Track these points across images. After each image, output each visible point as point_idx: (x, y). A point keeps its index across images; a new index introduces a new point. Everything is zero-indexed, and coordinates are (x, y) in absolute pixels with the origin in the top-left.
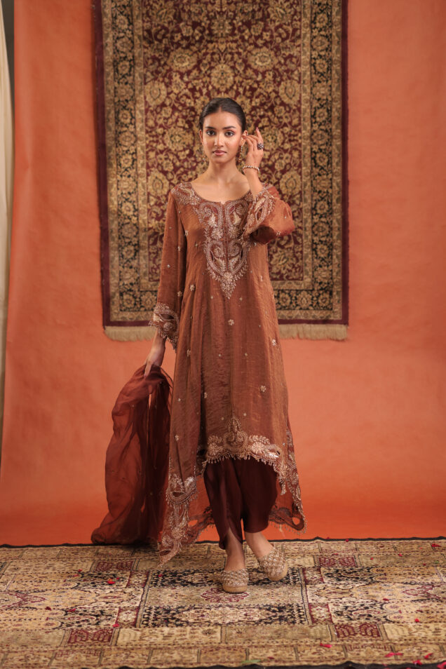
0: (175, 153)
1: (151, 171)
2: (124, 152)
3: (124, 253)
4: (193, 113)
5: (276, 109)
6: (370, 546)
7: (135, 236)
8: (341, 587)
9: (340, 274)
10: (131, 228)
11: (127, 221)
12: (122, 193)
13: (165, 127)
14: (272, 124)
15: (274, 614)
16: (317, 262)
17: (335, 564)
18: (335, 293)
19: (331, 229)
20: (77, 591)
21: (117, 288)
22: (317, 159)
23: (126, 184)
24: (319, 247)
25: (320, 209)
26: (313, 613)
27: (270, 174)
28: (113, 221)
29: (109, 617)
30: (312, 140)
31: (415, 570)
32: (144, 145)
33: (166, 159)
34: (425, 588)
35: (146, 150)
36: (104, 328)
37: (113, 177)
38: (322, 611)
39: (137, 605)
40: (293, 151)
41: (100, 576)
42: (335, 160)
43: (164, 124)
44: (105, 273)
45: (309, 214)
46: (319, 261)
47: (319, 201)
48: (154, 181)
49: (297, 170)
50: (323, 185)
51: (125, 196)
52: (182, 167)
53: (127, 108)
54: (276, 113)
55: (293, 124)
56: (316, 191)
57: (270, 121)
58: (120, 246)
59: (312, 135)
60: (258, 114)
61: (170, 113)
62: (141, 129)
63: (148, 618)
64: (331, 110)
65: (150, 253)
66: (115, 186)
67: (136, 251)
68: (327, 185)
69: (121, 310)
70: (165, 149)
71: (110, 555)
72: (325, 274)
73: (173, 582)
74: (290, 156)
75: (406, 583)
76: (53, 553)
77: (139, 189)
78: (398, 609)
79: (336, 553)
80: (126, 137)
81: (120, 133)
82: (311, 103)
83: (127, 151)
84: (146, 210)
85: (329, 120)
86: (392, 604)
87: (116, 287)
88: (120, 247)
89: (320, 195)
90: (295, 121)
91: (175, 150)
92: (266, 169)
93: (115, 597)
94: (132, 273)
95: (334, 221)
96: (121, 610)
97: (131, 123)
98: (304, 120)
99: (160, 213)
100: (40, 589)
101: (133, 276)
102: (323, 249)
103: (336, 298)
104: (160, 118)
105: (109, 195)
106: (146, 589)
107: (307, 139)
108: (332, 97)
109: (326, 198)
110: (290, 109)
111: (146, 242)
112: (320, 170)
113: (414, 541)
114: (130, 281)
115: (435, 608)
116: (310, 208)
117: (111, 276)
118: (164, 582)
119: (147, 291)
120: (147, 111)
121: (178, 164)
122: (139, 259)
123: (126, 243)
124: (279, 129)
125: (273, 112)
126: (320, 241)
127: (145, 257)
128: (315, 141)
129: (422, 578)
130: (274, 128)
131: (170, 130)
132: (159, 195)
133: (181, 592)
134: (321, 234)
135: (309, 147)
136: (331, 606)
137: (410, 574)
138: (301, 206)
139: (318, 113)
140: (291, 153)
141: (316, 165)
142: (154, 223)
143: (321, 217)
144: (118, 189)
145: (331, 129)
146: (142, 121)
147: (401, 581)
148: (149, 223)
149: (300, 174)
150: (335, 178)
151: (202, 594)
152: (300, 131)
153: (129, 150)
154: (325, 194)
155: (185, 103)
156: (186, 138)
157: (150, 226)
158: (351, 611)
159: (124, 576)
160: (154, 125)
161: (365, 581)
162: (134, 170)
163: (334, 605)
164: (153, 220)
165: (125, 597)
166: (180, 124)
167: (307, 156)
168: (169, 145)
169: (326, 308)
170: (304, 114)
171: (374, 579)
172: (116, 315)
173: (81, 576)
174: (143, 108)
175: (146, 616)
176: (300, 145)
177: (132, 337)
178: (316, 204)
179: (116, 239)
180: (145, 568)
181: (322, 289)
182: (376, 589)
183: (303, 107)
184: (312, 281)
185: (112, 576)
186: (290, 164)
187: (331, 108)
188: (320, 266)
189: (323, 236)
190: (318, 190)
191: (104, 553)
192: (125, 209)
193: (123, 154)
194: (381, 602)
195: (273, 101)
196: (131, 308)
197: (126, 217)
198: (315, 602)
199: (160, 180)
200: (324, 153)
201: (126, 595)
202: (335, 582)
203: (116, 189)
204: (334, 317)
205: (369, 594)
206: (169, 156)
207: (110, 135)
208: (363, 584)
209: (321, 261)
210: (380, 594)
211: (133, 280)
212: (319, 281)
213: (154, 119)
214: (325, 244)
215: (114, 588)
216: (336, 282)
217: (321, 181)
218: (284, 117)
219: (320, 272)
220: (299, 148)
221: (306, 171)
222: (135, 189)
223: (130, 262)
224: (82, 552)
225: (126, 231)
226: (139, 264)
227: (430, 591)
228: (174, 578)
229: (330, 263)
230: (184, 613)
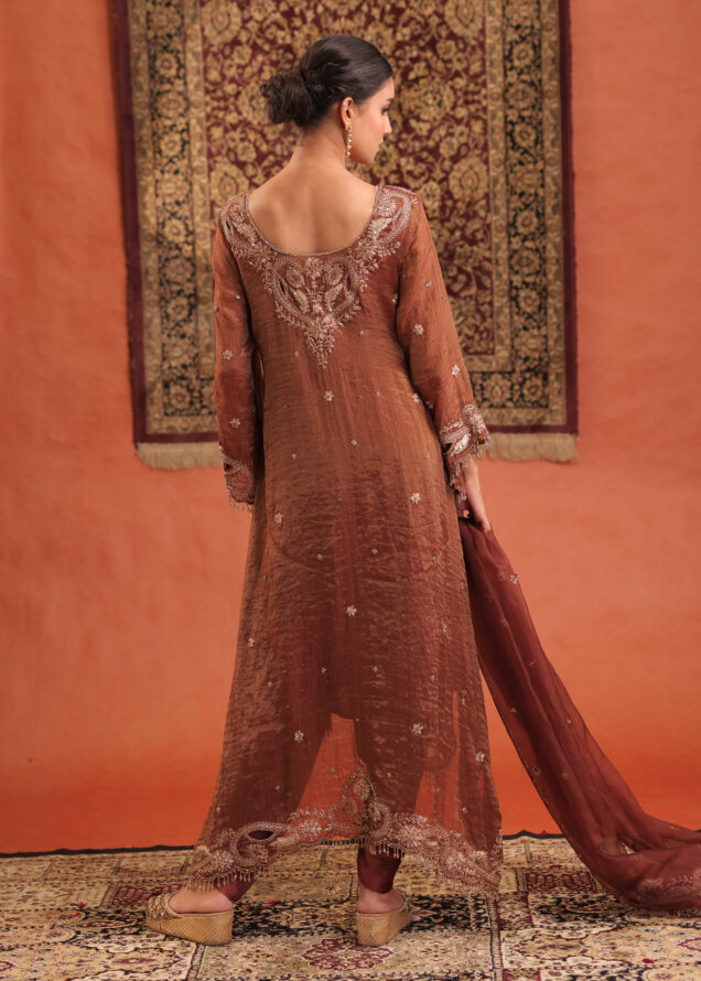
0: (259, 128)
1: (215, 162)
2: (167, 129)
3: (170, 311)
5: (441, 45)
7: (189, 280)
8: (565, 934)
9: (562, 342)
10: (183, 265)
11: (175, 252)
12: (164, 204)
13: (240, 82)
14: (434, 74)
16: (519, 321)
17: (554, 886)
18: (552, 377)
19: (544, 260)
20: (75, 949)
21: (158, 374)
22: (516, 134)
23: (171, 186)
24: (522, 294)
25: (523, 225)
27: (432, 164)
28: (148, 254)
30: (506, 101)
32: (203, 115)
33: (242, 140)
35: (206, 124)
36: (136, 447)
37: (147, 175)
39: (184, 976)
40: (473, 122)
41: (120, 915)
42: (549, 136)
43: (237, 77)
44: (136, 348)
45: (504, 234)
46: (522, 320)
47: (521, 210)
48: (222, 179)
49: (480, 155)
50: (527, 182)
51: (169, 208)
52: (272, 153)
53: (170, 49)
54: (440, 52)
55: (471, 73)
56: (515, 193)
57: (429, 67)
58: (162, 298)
59: (506, 91)
60: (409, 55)
61: (248, 57)
62: (197, 87)
64: (540, 46)
66: (151, 190)
67: (192, 307)
69: (166, 414)
70: (240, 122)
71: (141, 873)
72: (533, 343)
73: (254, 926)
74: (466, 131)
75: (687, 926)
76: (36, 868)
77: (194, 195)
79: (557, 863)
80: (170, 101)
81: (159, 94)
82: (504, 34)
83: (172, 127)
84: (209, 233)
85: (537, 64)
86: (661, 971)
87: (156, 372)
88: (163, 301)
89: (523, 199)
90: (475, 68)
91: (259, 124)
92: (425, 155)
93: (142, 960)
94: (185, 347)
95: (549, 246)
97: (178, 77)
98: (492, 64)
100: (6, 944)
101: (186, 352)
102: (530, 297)
103: (556, 385)
104: (231, 66)
105: (140, 206)
107: (497, 100)
108: (541, 23)
109: (534, 206)
110: (466, 45)
112: (522, 154)
114: (182, 361)
116: (504, 223)
117: (147, 352)
120: (206, 53)
121: (264, 148)
122: (197, 321)
123: (172, 292)
124: (446, 82)
125: (435, 52)
126: (524, 283)
127: (207, 317)
128: (512, 102)
130: (437, 79)
131: (248, 88)
133: (267, 949)
134: (526, 270)
135: (500, 114)
136: (544, 975)
138: (488, 221)
139: (516, 51)
140: (468, 125)
141: (515, 147)
143: (525, 239)
144: (157, 196)
145: (540, 81)
146: (198, 72)
147: (678, 921)
149: (486, 162)
150: (548, 168)
151: (304, 952)
152: (484, 84)
153: (174, 125)
154: (532, 199)
155: (275, 38)
160: (219, 79)
161: (609, 921)
162: (186, 161)
163: (551, 973)
165: (161, 959)
166: (266, 75)
167: (497, 130)
168: (248, 114)
169: (537, 405)
170: (491, 54)
171: (626, 917)
172: (157, 422)
173: (83, 915)
174: (199, 49)
176: (485, 110)
177: (187, 462)
178: (515, 217)
179: (156, 286)
181: (528, 370)
182: (630, 938)
183: (489, 41)
184: (511, 355)
185: (140, 917)
186: (466, 144)
187: (540, 41)
188: (525, 329)
189: (529, 275)
190: (518, 191)
191: (131, 868)
192: (171, 231)
193: (165, 133)
194: (638, 967)
195: (434, 31)
196: (184, 409)
197: (173, 246)
198: (516, 967)
199: (233, 178)
200: (529, 124)
201: (164, 955)
202: (554, 925)
203: (154, 196)
204: (552, 420)
205: (617, 950)
206: (247, 135)
207: (141, 100)
208: (607, 928)
209: (527, 319)
210: (636, 949)
211: (186, 359)
212: (523, 356)
213: (219, 67)
214: (534, 289)
215: (142, 941)
216: (554, 356)
217: (523, 174)
218: (454, 60)
219: (524, 339)
220: (484, 117)
221: (496, 157)
222: (187, 196)
223: (181, 326)
224: (89, 865)
225: (172, 272)
226: (196, 330)
228: (257, 919)
229: (544, 323)
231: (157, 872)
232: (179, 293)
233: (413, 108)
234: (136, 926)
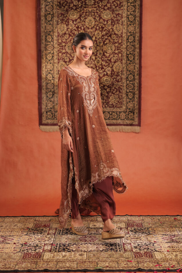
0: (70, 54)
1: (60, 61)
2: (49, 53)
3: (48, 95)
6: (148, 219)
7: (53, 88)
8: (136, 236)
9: (138, 105)
10: (51, 85)
11: (49, 82)
12: (47, 70)
14: (111, 42)
15: (108, 247)
16: (128, 100)
17: (134, 226)
18: (135, 113)
19: (134, 86)
20: (27, 236)
22: (129, 57)
23: (49, 66)
24: (129, 94)
25: (130, 78)
26: (125, 247)
27: (109, 63)
28: (43, 82)
29: (40, 248)
30: (127, 49)
31: (167, 229)
32: (57, 50)
33: (66, 56)
34: (171, 237)
35: (58, 52)
36: (39, 126)
37: (44, 64)
38: (128, 246)
39: (52, 242)
40: (119, 54)
41: (37, 230)
42: (136, 58)
43: (65, 42)
44: (40, 104)
45: (125, 80)
46: (129, 100)
47: (129, 75)
48: (61, 65)
49: (121, 62)
50: (131, 68)
51: (49, 71)
53: (50, 34)
54: (112, 37)
55: (119, 42)
56: (128, 71)
57: (109, 41)
58: (46, 92)
59: (127, 47)
60: (105, 38)
61: (68, 37)
62: (56, 44)
63: (56, 248)
64: (135, 37)
66: (45, 67)
67: (53, 95)
68: (133, 68)
69: (46, 119)
70: (66, 52)
71: (41, 221)
72: (131, 105)
73: (67, 233)
74: (118, 56)
75: (164, 235)
76: (17, 219)
77: (55, 69)
78: (160, 246)
79: (134, 221)
80: (50, 47)
81: (47, 45)
82: (127, 34)
83: (50, 53)
84: (57, 77)
85: (134, 41)
86: (158, 244)
87: (44, 109)
88: (47, 93)
89: (130, 72)
92: (108, 61)
93: (42, 239)
94: (51, 104)
95: (136, 83)
96: (45, 245)
97: (52, 41)
100: (11, 235)
101: (51, 105)
102: (131, 95)
103: (136, 115)
104: (64, 39)
105: (42, 71)
106: (55, 236)
107: (125, 49)
108: (135, 31)
109: (132, 74)
110: (118, 36)
112: (130, 62)
113: (167, 217)
114: (50, 107)
115: (175, 246)
116: (125, 77)
117: (42, 104)
118: (63, 233)
120: (58, 36)
121: (71, 58)
122: (54, 98)
123: (49, 91)
124: (113, 44)
125: (111, 37)
126: (129, 91)
127: (56, 97)
129: (170, 233)
130: (111, 44)
131: (68, 44)
133: (70, 237)
134: (130, 88)
135: (125, 52)
136: (132, 244)
137: (165, 231)
138: (122, 77)
139: (129, 38)
140: (118, 55)
141: (129, 60)
143: (130, 81)
144: (46, 68)
145: (135, 45)
146: (56, 40)
147: (161, 234)
150: (136, 65)
151: (79, 238)
152: (122, 45)
153: (51, 52)
154: (132, 72)
155: (74, 33)
158: (141, 247)
159: (46, 230)
160: (61, 42)
161: (146, 233)
162: (53, 61)
163: (134, 244)
165: (47, 239)
167: (124, 56)
168: (67, 50)
169: (131, 119)
170: (124, 38)
171: (150, 233)
172: (44, 121)
173: (28, 229)
174: (57, 35)
176: (122, 51)
177: (51, 130)
178: (128, 76)
179: (45, 89)
180: (55, 227)
181: (130, 111)
182: (151, 237)
183: (123, 35)
184: (126, 108)
185: (41, 230)
186: (117, 59)
187: (135, 36)
188: (130, 102)
189: (131, 90)
190: (129, 70)
191: (38, 220)
192: (49, 77)
194: (153, 243)
195: (111, 32)
196: (51, 118)
197: (49, 80)
198: (126, 242)
199: (63, 65)
200: (132, 55)
201: (47, 238)
202: (134, 234)
204: (135, 123)
205: (148, 239)
207: (43, 46)
208: (146, 235)
209: (130, 100)
210: (152, 239)
211: (51, 107)
212: (129, 108)
213: (61, 39)
214: (132, 93)
215: (42, 235)
216: (136, 108)
217: (130, 66)
218: (115, 39)
219: (129, 104)
220: (122, 53)
221: (124, 62)
222: (53, 69)
223: (50, 99)
224: (29, 219)
225: (49, 86)
226: (54, 100)
227: (173, 238)
228: (67, 231)
229: (134, 101)
230: (71, 246)
231: (44, 221)
233: (105, 50)
234: (40, 232)
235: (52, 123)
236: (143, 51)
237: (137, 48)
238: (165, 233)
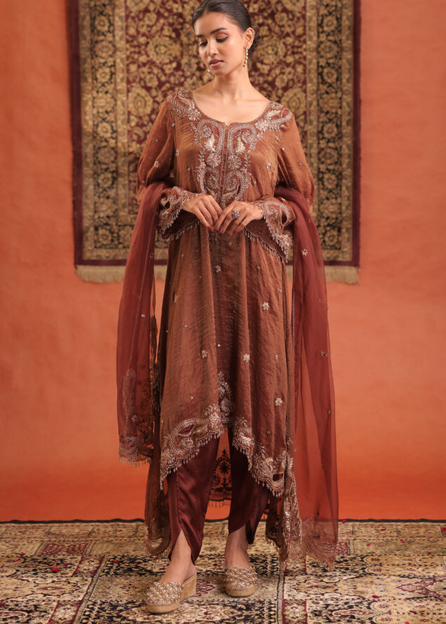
0: (160, 66)
1: (132, 86)
2: (101, 65)
3: (100, 181)
4: (181, 20)
5: (278, 16)
6: (369, 529)
7: (113, 162)
8: (326, 579)
9: (351, 208)
10: (109, 152)
11: (104, 144)
12: (98, 112)
13: (149, 36)
14: (273, 34)
15: (239, 613)
16: (324, 194)
18: (344, 230)
19: (340, 155)
20: (13, 580)
21: (92, 221)
22: (324, 74)
23: (103, 101)
24: (326, 176)
25: (328, 132)
26: (287, 613)
27: (270, 92)
28: (87, 144)
29: (43, 614)
30: (318, 52)
31: (417, 560)
32: (124, 56)
33: (149, 73)
34: (425, 583)
35: (126, 62)
36: (76, 268)
37: (88, 94)
38: (297, 610)
39: (80, 599)
40: (297, 66)
41: (46, 561)
42: (346, 76)
43: (147, 33)
44: (77, 205)
45: (315, 138)
46: (326, 193)
47: (326, 123)
48: (136, 98)
49: (301, 87)
50: (331, 105)
51: (101, 115)
52: (168, 82)
53: (104, 13)
54: (277, 20)
55: (297, 34)
56: (323, 112)
57: (270, 30)
58: (95, 173)
59: (319, 46)
60: (257, 22)
61: (154, 20)
62: (121, 38)
63: (89, 616)
64: (341, 18)
65: (130, 182)
66: (90, 103)
67: (114, 179)
68: (336, 104)
69: (96, 247)
70: (148, 61)
71: (63, 536)
72: (332, 208)
73: (130, 570)
74: (293, 71)
75: (404, 576)
77: (118, 108)
78: (388, 610)
80: (103, 47)
81: (97, 42)
82: (318, 10)
83: (104, 64)
84: (126, 132)
85: (339, 29)
86: (382, 603)
87: (89, 220)
88: (96, 174)
89: (328, 116)
90: (299, 31)
91: (160, 63)
92: (266, 86)
93: (56, 588)
94: (109, 205)
95: (344, 146)
96: (59, 605)
97: (109, 31)
98: (310, 29)
99: (142, 135)
101: (110, 208)
102: (331, 179)
103: (346, 235)
104: (143, 26)
105: (83, 114)
106: (95, 579)
107: (313, 52)
108: (342, 3)
109: (335, 120)
110: (294, 16)
111: (126, 168)
112: (328, 87)
113: (421, 523)
114: (107, 213)
115: (431, 608)
116: (315, 131)
117: (84, 207)
118: (118, 569)
119: (125, 225)
120: (127, 17)
121: (163, 78)
122: (117, 188)
123: (102, 169)
124: (281, 39)
125: (274, 20)
126: (327, 169)
127: (124, 186)
128: (322, 53)
129: (423, 570)
130: (275, 38)
131: (154, 40)
132: (142, 115)
133: (136, 584)
134: (329, 161)
135: (315, 61)
136: (309, 603)
137: (410, 564)
138: (305, 129)
139: (325, 21)
140: (294, 67)
141: (324, 82)
142: (134, 147)
143: (329, 141)
144: (94, 107)
145: (340, 40)
146: (122, 29)
147: (398, 573)
148: (129, 146)
149: (305, 91)
150: (345, 97)
152: (305, 42)
153: (106, 62)
154: (333, 116)
155: (172, 8)
156: (173, 49)
157: (131, 150)
158: (332, 611)
159: (73, 561)
160: (135, 34)
161: (355, 572)
162: (113, 86)
163: (313, 602)
164: (134, 143)
165: (68, 588)
166: (166, 32)
167: (312, 71)
168: (153, 56)
169: (333, 247)
170: (309, 22)
171: (366, 570)
172: (90, 252)
173: (23, 560)
174: (123, 14)
175: (87, 613)
176: (305, 58)
177: (108, 279)
178: (322, 127)
179: (91, 165)
180: (100, 552)
181: (329, 225)
182: (366, 583)
183: (308, 14)
184: (318, 215)
185: (59, 562)
186: (292, 80)
187: (341, 15)
188: (327, 199)
189: (331, 164)
190: (325, 111)
191: (57, 533)
192: (102, 130)
193: (100, 67)
194: (369, 600)
195: (273, 7)
196: (107, 245)
197: (103, 140)
198: (291, 598)
199: (143, 97)
200: (333, 68)
201: (70, 585)
202: (320, 573)
203: (92, 108)
204: (343, 258)
205: (357, 590)
206: (152, 70)
207: (85, 45)
208: (352, 576)
209: (329, 192)
210: (369, 590)
211: (110, 213)
212: (326, 216)
213: (135, 26)
214: (333, 174)
215: (57, 577)
216: (346, 216)
217: (328, 100)
218: (286, 25)
219: (326, 206)
220: (304, 62)
221: (311, 89)
222: (113, 108)
223: (107, 191)
224: (31, 530)
225: (102, 155)
226: (117, 194)
227: (430, 586)
228: (132, 565)
229: (339, 195)
230: (133, 609)
231: (73, 535)
232: (106, 170)
233: (259, 56)
235: (111, 258)
236: (364, 57)
237: (346, 49)
238: (410, 572)
